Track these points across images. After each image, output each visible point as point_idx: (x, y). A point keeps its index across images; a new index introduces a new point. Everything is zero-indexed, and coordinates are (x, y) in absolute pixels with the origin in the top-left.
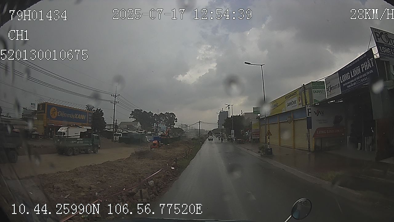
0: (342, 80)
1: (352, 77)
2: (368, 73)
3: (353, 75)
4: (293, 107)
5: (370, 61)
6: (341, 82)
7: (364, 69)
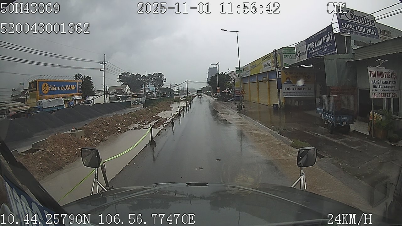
0: (308, 49)
1: (316, 46)
2: (328, 45)
3: (316, 45)
4: (268, 68)
5: (330, 35)
6: (308, 50)
7: (325, 41)
